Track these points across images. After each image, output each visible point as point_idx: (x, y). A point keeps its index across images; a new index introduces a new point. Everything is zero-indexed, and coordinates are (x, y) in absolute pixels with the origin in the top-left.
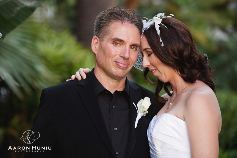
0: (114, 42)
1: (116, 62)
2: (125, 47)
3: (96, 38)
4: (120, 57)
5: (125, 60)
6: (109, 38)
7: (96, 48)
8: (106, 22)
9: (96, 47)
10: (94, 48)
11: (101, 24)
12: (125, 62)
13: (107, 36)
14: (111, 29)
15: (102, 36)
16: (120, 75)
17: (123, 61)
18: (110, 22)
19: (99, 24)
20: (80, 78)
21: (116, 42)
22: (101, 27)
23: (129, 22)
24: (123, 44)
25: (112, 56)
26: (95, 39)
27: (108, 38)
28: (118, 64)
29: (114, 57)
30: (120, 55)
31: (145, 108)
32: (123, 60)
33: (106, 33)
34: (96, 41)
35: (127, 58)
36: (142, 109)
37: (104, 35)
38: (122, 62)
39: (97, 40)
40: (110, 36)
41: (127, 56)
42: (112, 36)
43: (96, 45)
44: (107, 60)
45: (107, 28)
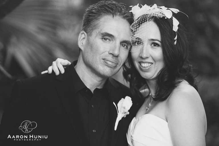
0: (103, 38)
1: (104, 59)
2: (115, 43)
3: (84, 33)
4: (109, 55)
5: (114, 58)
6: (98, 32)
7: (83, 44)
8: (95, 15)
9: (83, 42)
10: (80, 44)
11: (90, 17)
12: (114, 60)
13: (96, 31)
14: (101, 23)
15: (90, 31)
16: (107, 75)
17: (112, 59)
18: (100, 15)
19: (88, 18)
20: (57, 73)
21: (105, 37)
22: (90, 20)
23: (121, 16)
24: (113, 40)
25: (101, 53)
26: (82, 34)
27: (96, 32)
28: (106, 61)
29: (103, 54)
30: (109, 52)
31: (125, 109)
32: (112, 57)
33: (95, 27)
34: (83, 36)
35: (116, 55)
36: (123, 110)
37: (92, 30)
38: (110, 60)
39: (85, 35)
40: (99, 30)
41: (116, 53)
42: (101, 30)
43: (83, 40)
44: (95, 57)
45: (97, 22)
